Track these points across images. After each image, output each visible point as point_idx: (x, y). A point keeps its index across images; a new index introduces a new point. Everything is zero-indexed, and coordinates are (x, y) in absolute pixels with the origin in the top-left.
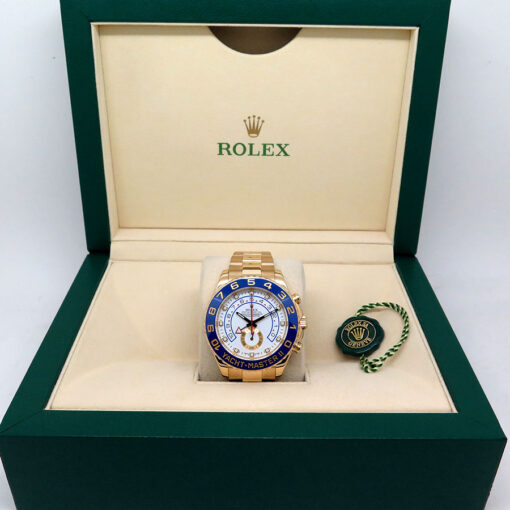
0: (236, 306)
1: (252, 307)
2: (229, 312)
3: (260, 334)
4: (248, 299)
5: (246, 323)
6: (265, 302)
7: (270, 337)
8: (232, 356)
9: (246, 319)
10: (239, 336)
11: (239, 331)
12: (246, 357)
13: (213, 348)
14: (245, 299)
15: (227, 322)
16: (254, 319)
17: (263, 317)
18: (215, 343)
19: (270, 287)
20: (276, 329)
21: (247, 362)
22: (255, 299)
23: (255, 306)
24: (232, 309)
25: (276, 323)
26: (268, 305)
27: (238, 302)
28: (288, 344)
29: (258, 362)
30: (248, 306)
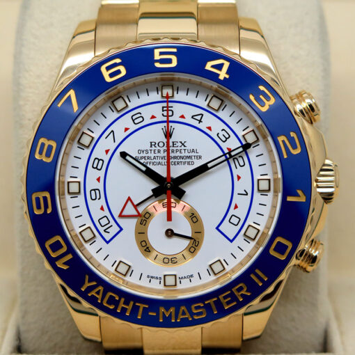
0: (120, 135)
1: (168, 135)
2: (99, 152)
3: (193, 217)
4: (157, 110)
5: (151, 185)
6: (208, 120)
7: (226, 227)
8: (108, 287)
9: (150, 173)
10: (130, 225)
11: (130, 210)
12: (152, 290)
13: (52, 261)
14: (147, 112)
15: (92, 184)
16: (178, 171)
17: (203, 169)
18: (56, 246)
19: (223, 74)
20: (243, 202)
21: (153, 304)
22: (178, 110)
23: (180, 133)
24: (106, 144)
25: (244, 184)
26: (217, 127)
27: (126, 121)
28: (281, 248)
29: (189, 302)
30: (157, 133)
